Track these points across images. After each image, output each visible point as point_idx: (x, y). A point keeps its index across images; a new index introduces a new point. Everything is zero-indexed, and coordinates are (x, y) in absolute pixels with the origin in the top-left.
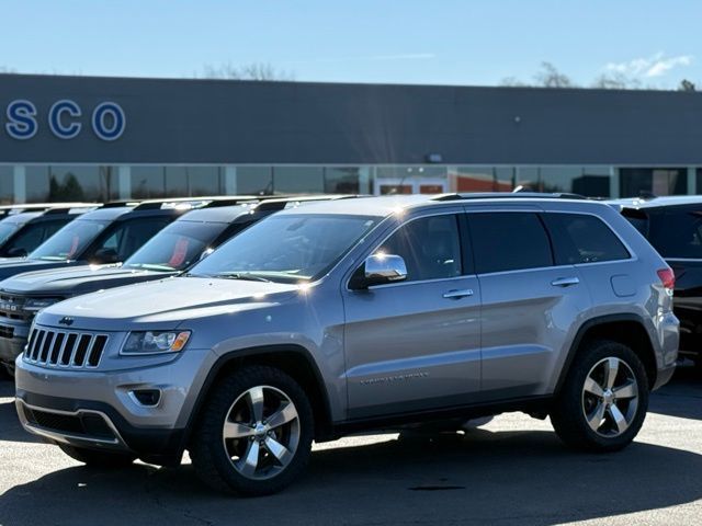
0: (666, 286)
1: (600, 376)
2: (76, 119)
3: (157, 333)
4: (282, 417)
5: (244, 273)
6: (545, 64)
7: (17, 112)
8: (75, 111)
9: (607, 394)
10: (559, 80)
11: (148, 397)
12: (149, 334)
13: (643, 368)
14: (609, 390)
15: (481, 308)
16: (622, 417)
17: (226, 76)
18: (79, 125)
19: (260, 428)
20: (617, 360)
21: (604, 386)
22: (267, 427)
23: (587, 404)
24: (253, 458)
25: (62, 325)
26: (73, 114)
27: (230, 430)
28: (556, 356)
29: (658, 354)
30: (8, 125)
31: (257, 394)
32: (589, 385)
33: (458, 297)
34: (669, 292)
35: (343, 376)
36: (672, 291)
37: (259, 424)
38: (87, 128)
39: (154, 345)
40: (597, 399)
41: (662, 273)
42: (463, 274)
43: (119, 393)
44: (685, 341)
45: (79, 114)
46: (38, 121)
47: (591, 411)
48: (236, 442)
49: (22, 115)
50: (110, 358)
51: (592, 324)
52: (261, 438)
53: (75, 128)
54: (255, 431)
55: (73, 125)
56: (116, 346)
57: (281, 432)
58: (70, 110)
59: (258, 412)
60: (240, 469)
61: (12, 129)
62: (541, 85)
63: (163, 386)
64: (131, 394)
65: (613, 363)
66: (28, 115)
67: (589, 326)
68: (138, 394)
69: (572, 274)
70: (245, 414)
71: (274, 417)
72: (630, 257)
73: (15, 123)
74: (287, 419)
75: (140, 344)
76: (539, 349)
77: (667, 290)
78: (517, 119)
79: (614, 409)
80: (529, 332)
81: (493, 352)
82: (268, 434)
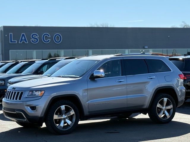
0: (181, 79)
1: (162, 103)
2: (49, 38)
3: (36, 91)
4: (70, 113)
5: (63, 76)
6: (183, 22)
7: (33, 36)
8: (49, 36)
9: (164, 108)
10: (187, 26)
11: (33, 108)
12: (34, 92)
13: (174, 101)
14: (164, 107)
15: (127, 84)
16: (168, 114)
17: (96, 26)
18: (50, 40)
19: (64, 116)
20: (167, 99)
21: (163, 106)
22: (66, 116)
23: (158, 111)
24: (62, 124)
25: (13, 89)
26: (48, 37)
27: (56, 117)
28: (149, 98)
29: (178, 97)
30: (31, 40)
31: (63, 107)
32: (159, 105)
33: (121, 82)
34: (182, 80)
35: (87, 103)
36: (183, 80)
37: (64, 115)
38: (52, 40)
39: (35, 94)
40: (161, 109)
41: (179, 75)
42: (122, 76)
43: (26, 107)
44: (187, 94)
45: (50, 37)
46: (39, 39)
47: (159, 112)
48: (58, 120)
49: (35, 37)
50: (24, 98)
51: (159, 89)
52: (64, 119)
53: (49, 40)
54: (63, 117)
55: (48, 39)
56: (25, 95)
57: (70, 118)
58: (47, 36)
59: (64, 112)
60: (59, 128)
61: (32, 41)
62: (182, 27)
63: (37, 105)
64: (29, 107)
65: (165, 99)
66: (36, 37)
67: (158, 89)
68: (31, 107)
69: (153, 75)
70: (60, 113)
71: (68, 113)
72: (171, 71)
73: (33, 39)
74: (72, 114)
75: (32, 94)
76: (144, 95)
77: (181, 80)
78: (169, 36)
79: (166, 112)
80: (141, 91)
81: (130, 96)
82: (66, 118)
